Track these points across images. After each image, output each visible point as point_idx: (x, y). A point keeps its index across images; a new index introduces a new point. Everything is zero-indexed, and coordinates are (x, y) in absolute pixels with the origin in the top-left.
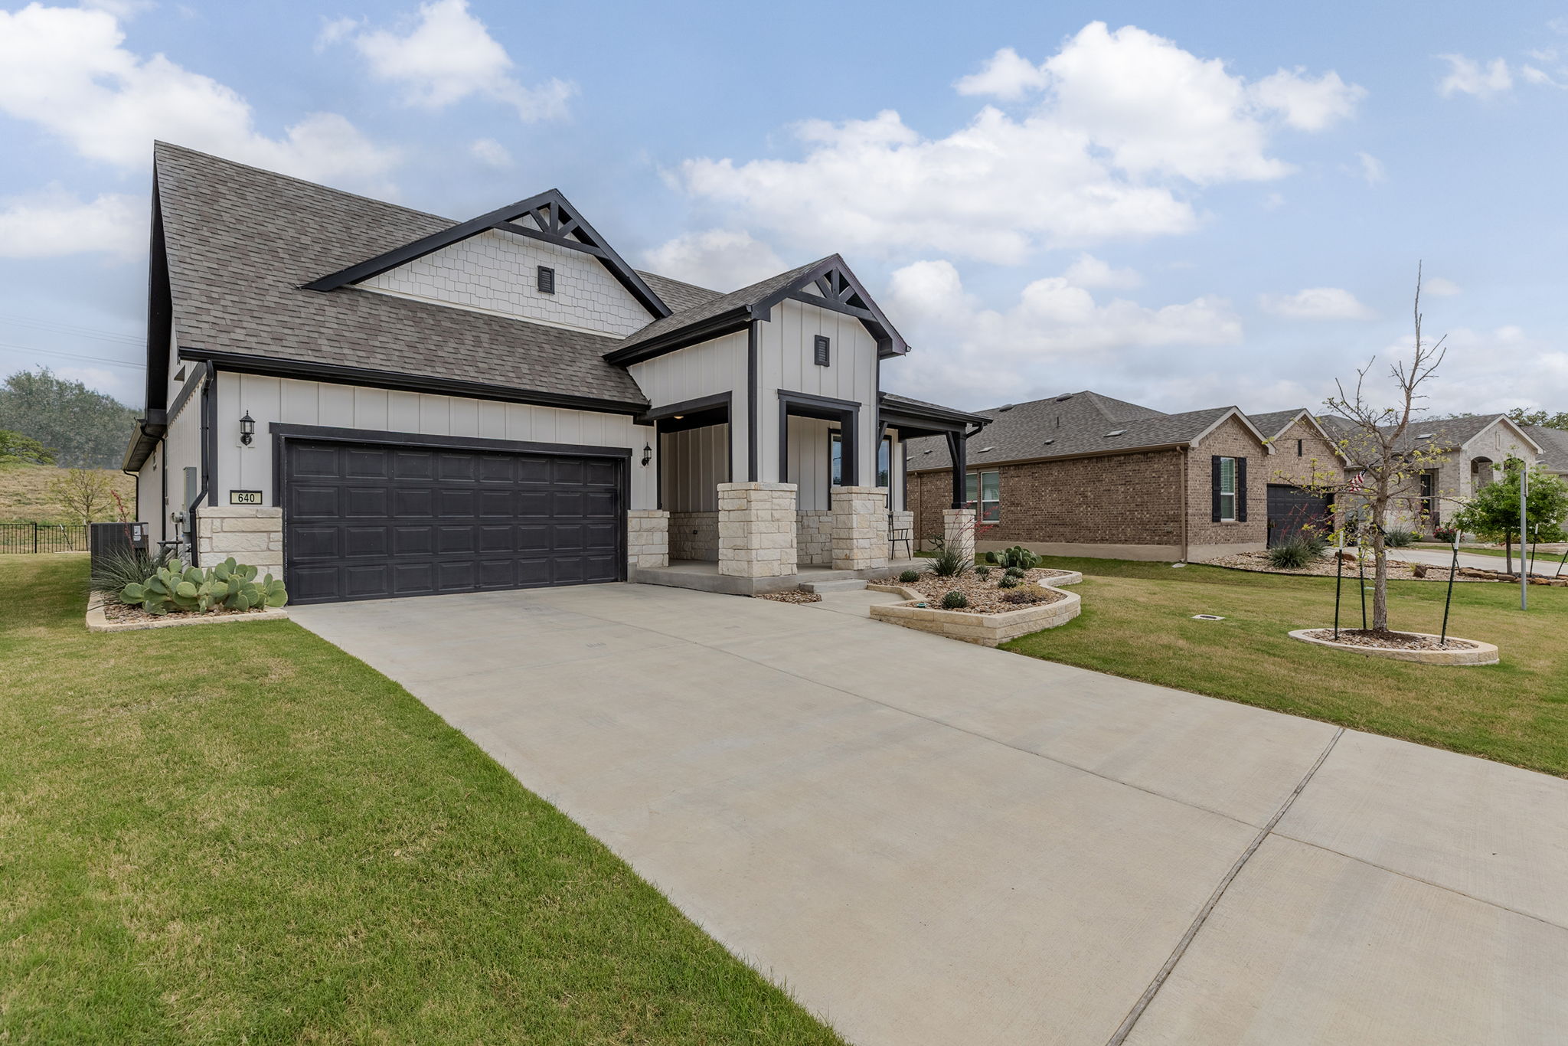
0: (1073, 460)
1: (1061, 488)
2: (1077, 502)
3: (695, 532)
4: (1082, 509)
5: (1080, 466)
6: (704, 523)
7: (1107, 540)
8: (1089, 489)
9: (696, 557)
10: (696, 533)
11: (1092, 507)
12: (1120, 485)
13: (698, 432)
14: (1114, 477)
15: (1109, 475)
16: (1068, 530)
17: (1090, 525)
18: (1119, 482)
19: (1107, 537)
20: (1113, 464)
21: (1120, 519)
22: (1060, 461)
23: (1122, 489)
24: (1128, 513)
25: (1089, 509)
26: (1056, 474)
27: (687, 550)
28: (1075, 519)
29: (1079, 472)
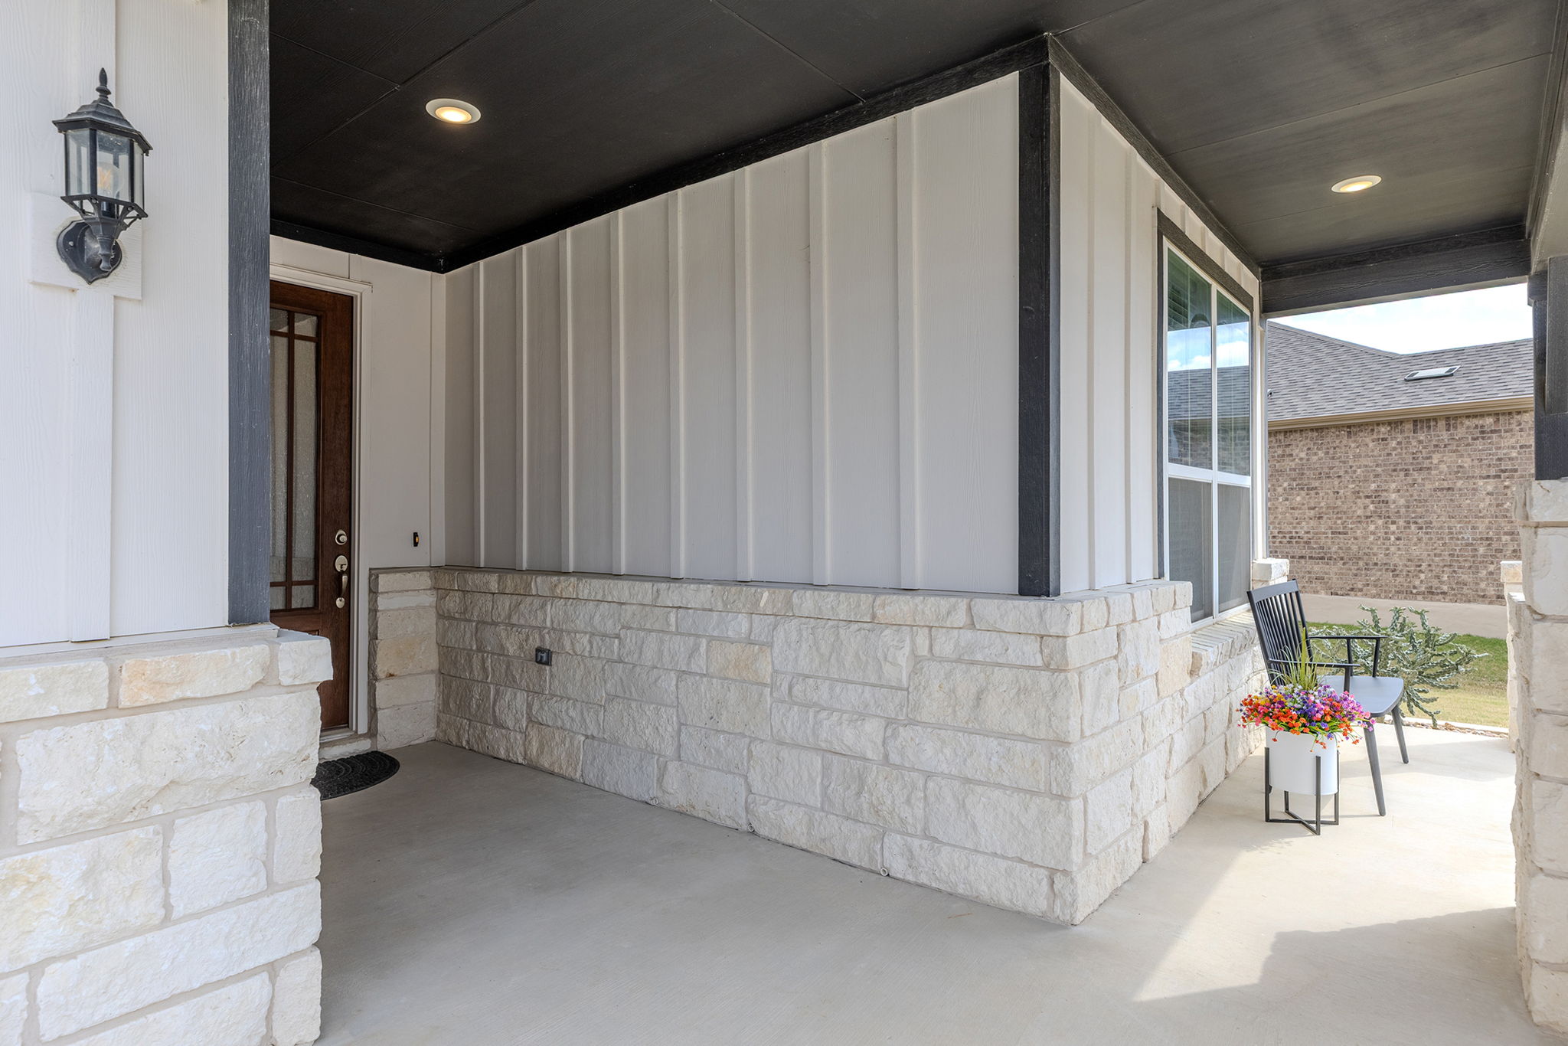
0: (1349, 427)
1: (1316, 484)
2: (1359, 512)
3: (543, 657)
4: (1372, 528)
5: (1367, 439)
6: (580, 624)
7: (1444, 593)
8: (1393, 486)
9: (545, 762)
10: (548, 663)
11: (1401, 523)
12: (1482, 477)
13: (558, 253)
14: (1467, 462)
15: (1450, 458)
16: (1333, 570)
17: (1395, 560)
18: (1477, 472)
19: (1445, 588)
20: (1460, 432)
21: (1481, 550)
22: (1317, 429)
23: (1490, 488)
24: (1505, 538)
25: (1393, 528)
26: (1303, 455)
27: (510, 724)
28: (1355, 548)
29: (1365, 449)
